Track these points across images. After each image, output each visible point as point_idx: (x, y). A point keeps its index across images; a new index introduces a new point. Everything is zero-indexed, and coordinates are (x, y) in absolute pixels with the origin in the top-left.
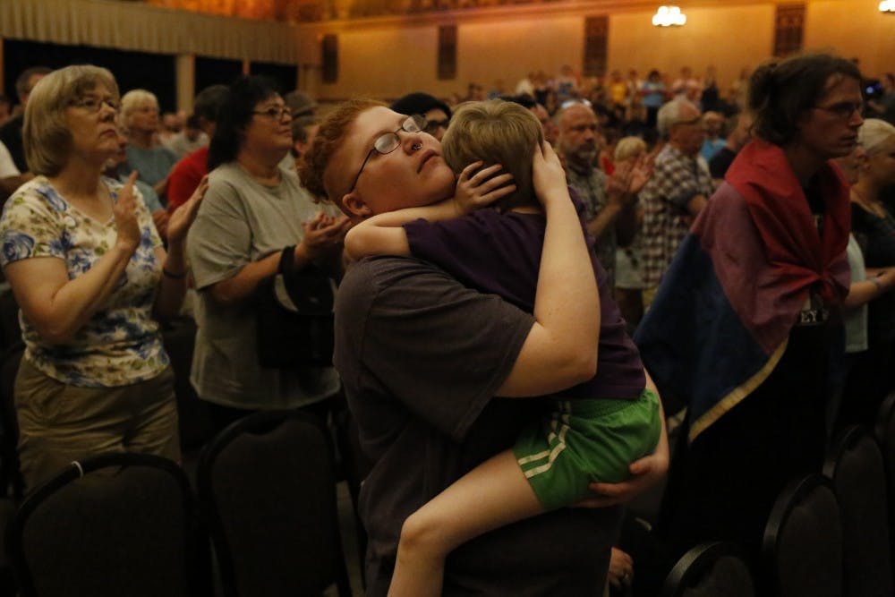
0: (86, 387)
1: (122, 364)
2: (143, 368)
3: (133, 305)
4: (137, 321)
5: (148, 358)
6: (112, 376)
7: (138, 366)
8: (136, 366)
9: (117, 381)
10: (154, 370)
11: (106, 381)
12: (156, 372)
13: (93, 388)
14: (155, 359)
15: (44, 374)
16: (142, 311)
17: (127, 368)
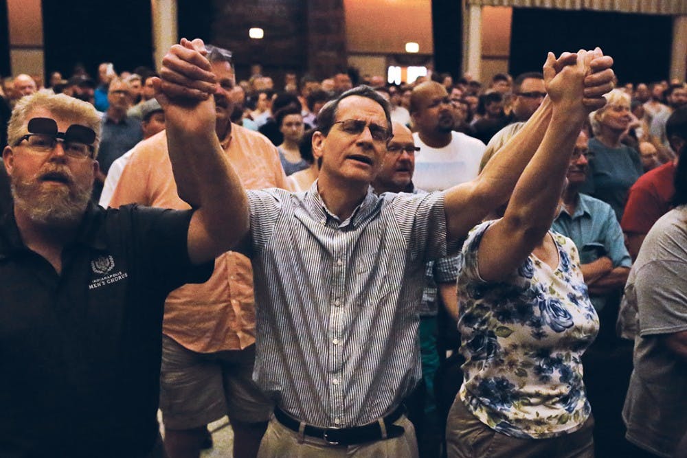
0: (514, 437)
1: (550, 418)
2: (568, 422)
3: (570, 349)
4: (572, 364)
5: (574, 412)
6: (539, 428)
7: (564, 420)
8: (562, 420)
9: (543, 434)
10: (578, 423)
11: (533, 433)
12: (579, 425)
13: (520, 438)
14: (580, 412)
15: (476, 418)
16: (576, 355)
17: (554, 422)
